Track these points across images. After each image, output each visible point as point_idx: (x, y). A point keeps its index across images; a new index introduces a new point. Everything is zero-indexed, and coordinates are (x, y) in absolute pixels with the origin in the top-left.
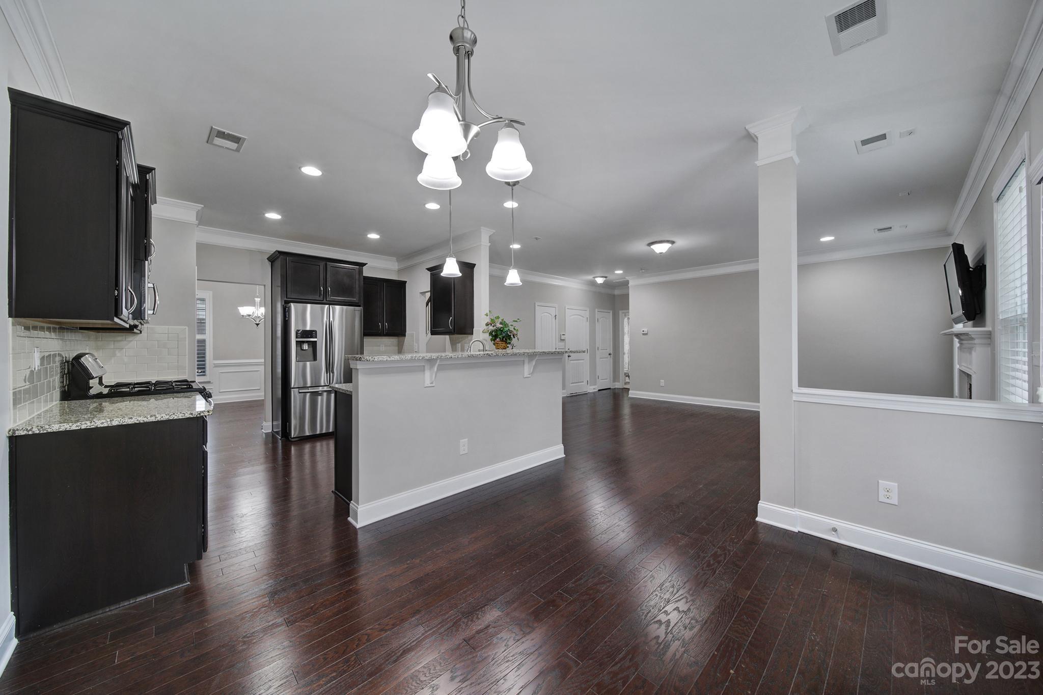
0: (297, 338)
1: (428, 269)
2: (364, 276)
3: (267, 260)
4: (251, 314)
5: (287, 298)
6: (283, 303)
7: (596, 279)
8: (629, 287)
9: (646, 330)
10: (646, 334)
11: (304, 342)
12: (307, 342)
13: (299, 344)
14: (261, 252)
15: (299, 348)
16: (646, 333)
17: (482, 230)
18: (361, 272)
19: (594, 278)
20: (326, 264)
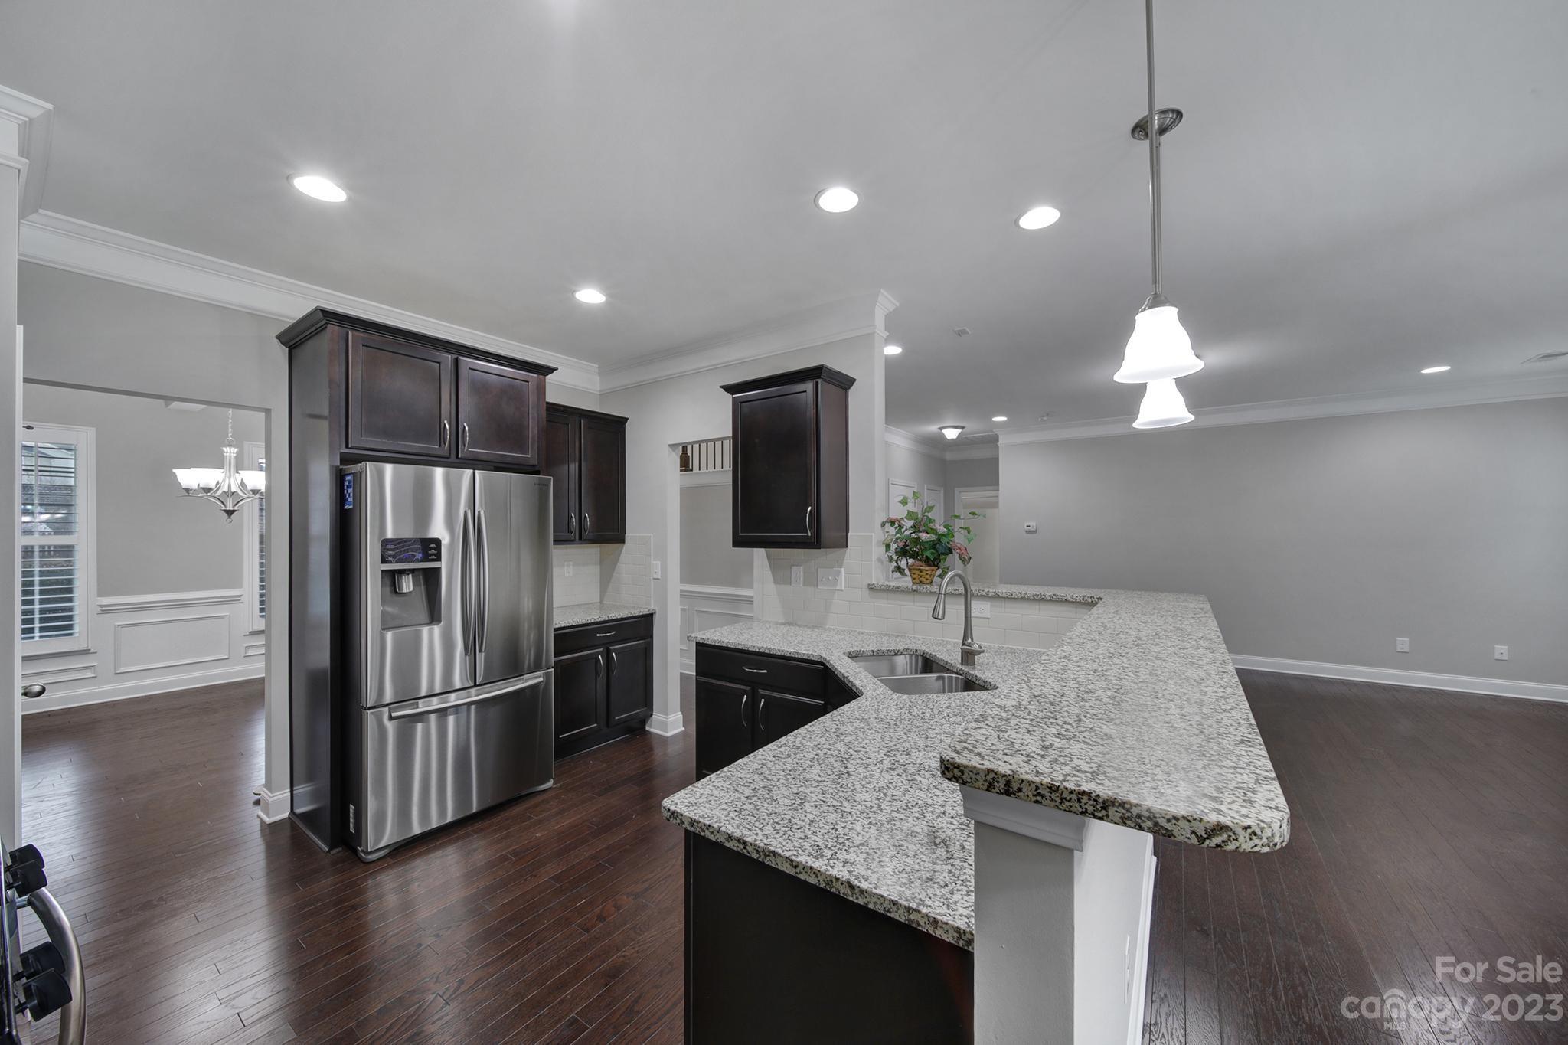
0: (384, 561)
1: (730, 389)
2: (547, 403)
3: (276, 340)
4: (212, 485)
5: (347, 447)
6: (338, 463)
7: (944, 431)
8: (998, 447)
9: (1033, 524)
10: (1034, 532)
11: (401, 572)
12: (412, 571)
13: (391, 578)
14: (258, 318)
15: (388, 589)
16: (1034, 529)
17: (880, 298)
18: (541, 390)
19: (941, 429)
20: (457, 359)
